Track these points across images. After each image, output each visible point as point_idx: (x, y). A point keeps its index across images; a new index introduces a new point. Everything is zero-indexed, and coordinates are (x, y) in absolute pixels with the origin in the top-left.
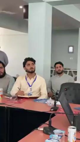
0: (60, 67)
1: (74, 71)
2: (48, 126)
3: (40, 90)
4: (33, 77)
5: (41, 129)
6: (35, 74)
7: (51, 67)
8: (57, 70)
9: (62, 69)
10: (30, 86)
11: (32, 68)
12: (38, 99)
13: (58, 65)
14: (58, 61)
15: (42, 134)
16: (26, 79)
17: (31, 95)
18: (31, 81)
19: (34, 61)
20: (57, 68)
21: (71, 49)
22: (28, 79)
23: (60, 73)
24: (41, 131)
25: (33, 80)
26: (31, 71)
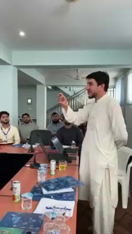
0: (27, 118)
1: (33, 120)
2: (33, 163)
3: (14, 137)
4: (8, 127)
5: (28, 165)
6: (9, 125)
7: (19, 117)
8: (24, 120)
9: (28, 119)
10: (5, 135)
11: (6, 120)
12: (14, 144)
13: (25, 116)
14: (24, 113)
15: (29, 169)
16: (2, 129)
17: (6, 142)
18: (6, 130)
19: (8, 114)
20: (25, 118)
21: (29, 101)
22: (3, 129)
23: (27, 122)
24: (28, 167)
25: (7, 129)
26: (6, 122)
